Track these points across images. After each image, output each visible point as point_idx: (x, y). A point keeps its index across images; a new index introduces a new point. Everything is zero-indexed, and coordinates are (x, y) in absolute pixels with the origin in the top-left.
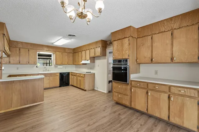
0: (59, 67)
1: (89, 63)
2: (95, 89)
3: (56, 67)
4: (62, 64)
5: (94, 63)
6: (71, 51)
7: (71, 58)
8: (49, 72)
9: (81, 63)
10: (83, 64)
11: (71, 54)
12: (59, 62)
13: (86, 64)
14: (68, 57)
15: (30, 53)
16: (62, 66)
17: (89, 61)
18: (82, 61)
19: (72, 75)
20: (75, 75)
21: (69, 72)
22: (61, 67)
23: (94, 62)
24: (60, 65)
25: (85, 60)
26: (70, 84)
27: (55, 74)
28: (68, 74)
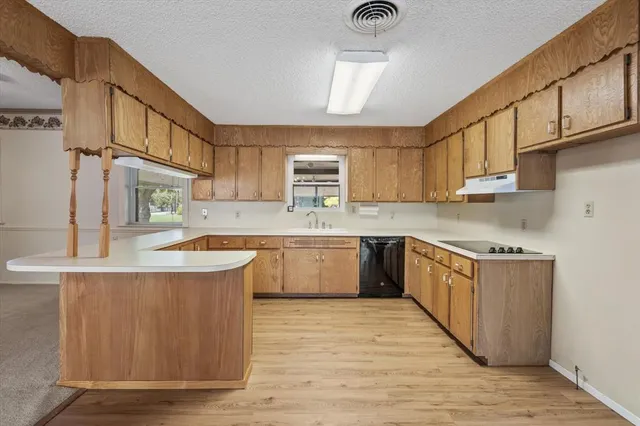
0: (363, 210)
1: (514, 189)
2: (552, 364)
3: (354, 211)
4: (373, 200)
5: (554, 189)
6: (418, 140)
7: (416, 172)
8: (327, 232)
9: (460, 192)
10: (472, 198)
11: (416, 154)
12: (364, 192)
13: (489, 198)
14: (399, 166)
15: (265, 160)
16: (377, 209)
17: (512, 178)
18: (467, 181)
19: (414, 250)
20: (425, 256)
21: (404, 238)
22: (373, 210)
23: (551, 185)
24: (365, 203)
25: (486, 173)
26: (407, 291)
27: (344, 243)
28: (400, 243)
